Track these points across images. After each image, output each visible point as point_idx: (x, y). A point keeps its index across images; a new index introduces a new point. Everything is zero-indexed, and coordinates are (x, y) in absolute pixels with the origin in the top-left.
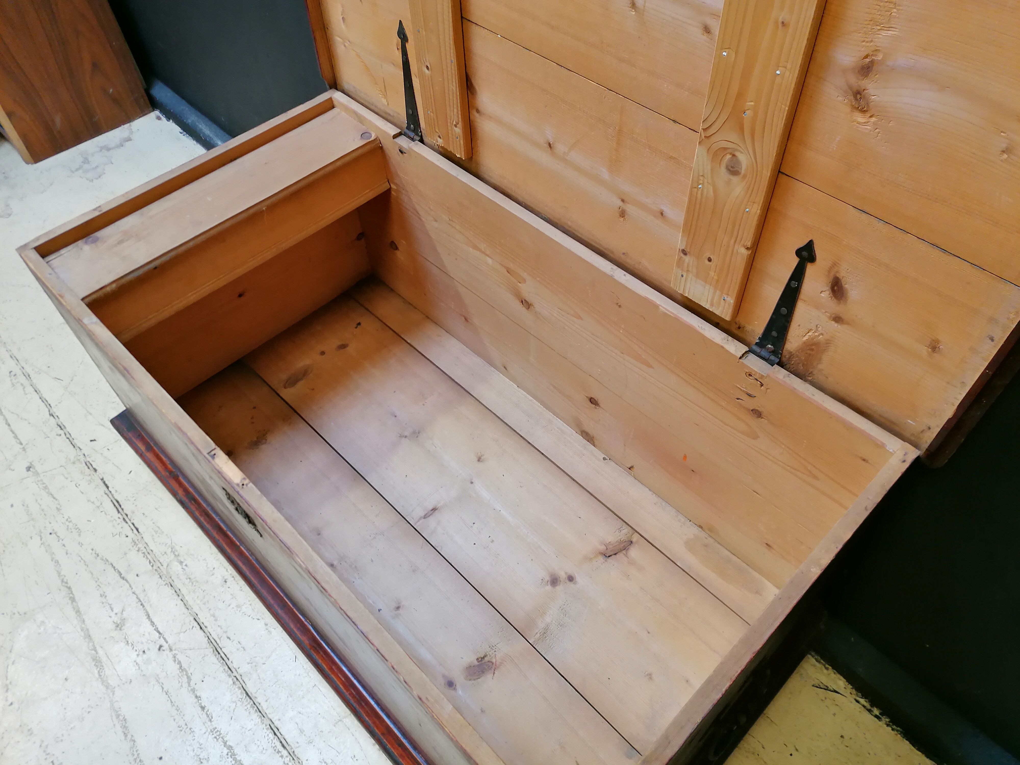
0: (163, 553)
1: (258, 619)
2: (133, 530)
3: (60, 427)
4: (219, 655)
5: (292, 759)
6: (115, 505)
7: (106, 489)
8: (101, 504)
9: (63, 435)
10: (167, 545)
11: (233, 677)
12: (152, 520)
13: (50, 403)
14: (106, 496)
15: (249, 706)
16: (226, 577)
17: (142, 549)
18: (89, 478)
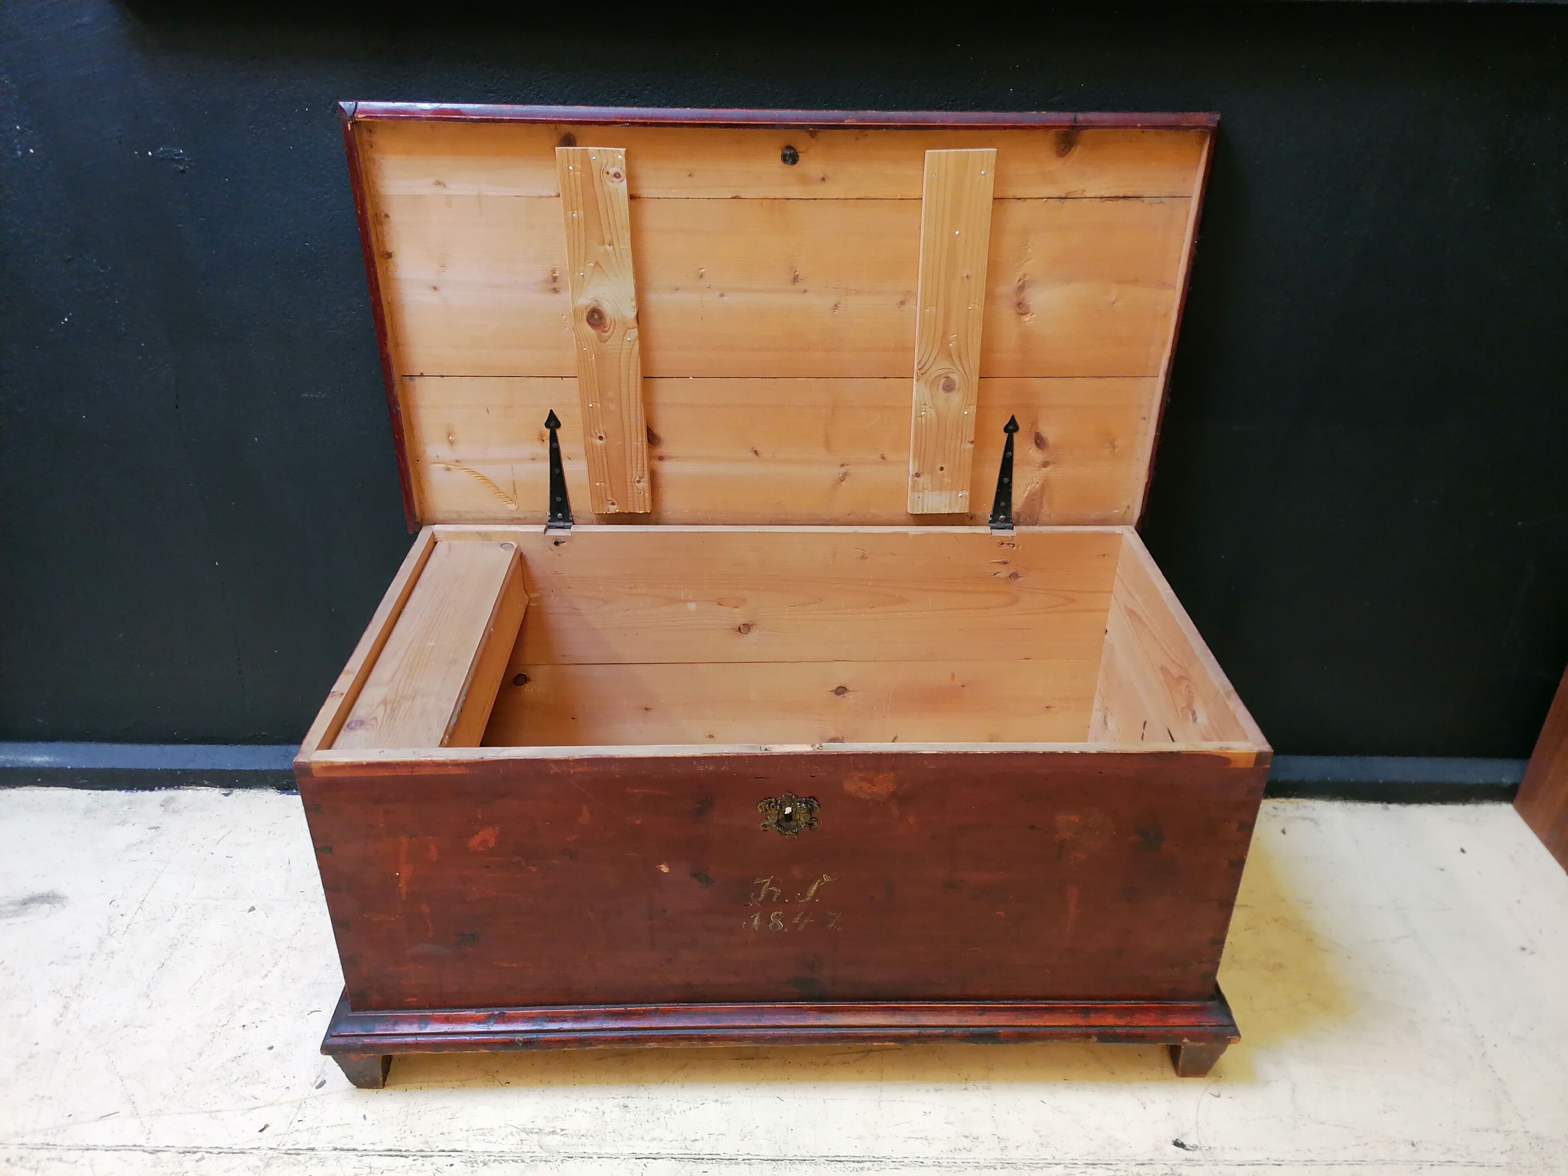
0: (520, 1143)
1: (703, 1104)
2: (450, 1156)
3: (189, 1152)
4: (705, 1160)
5: (879, 1162)
6: (391, 1156)
7: (356, 1153)
8: (371, 1168)
9: (206, 1155)
10: (514, 1133)
11: (743, 1162)
12: (461, 1130)
13: (132, 1144)
14: (364, 1158)
15: (789, 1166)
16: (621, 1104)
17: (487, 1160)
18: (315, 1161)
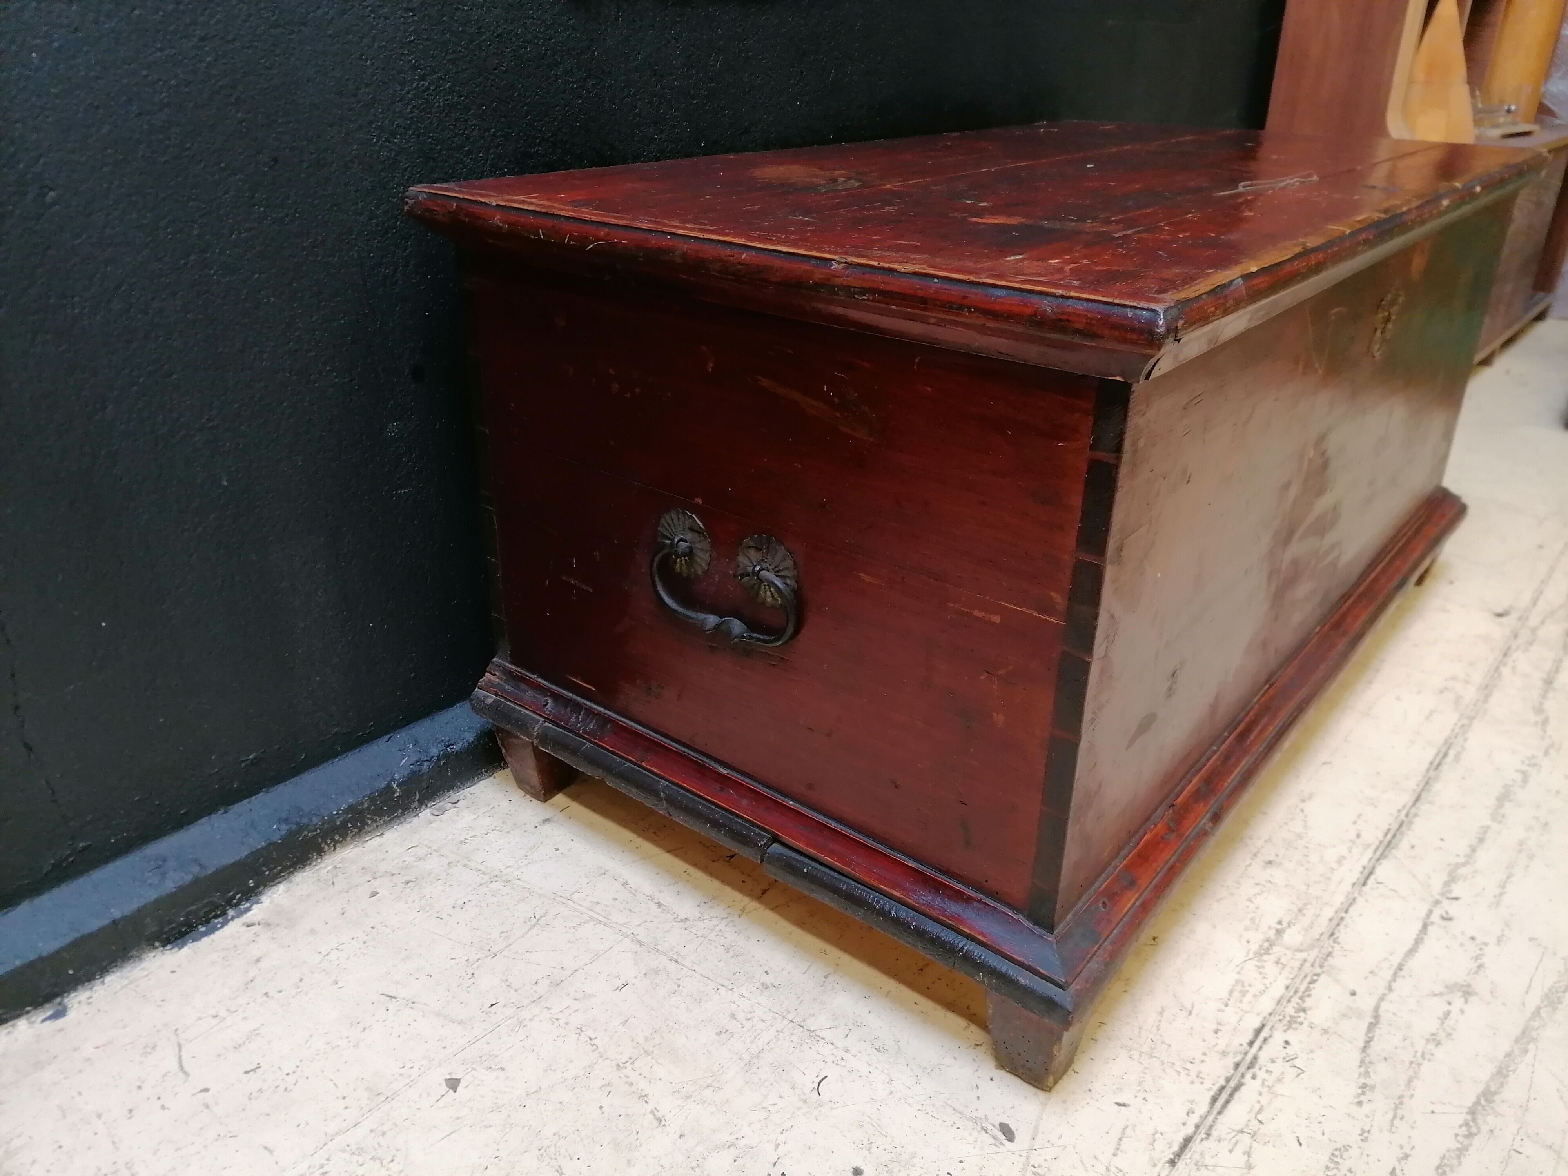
2: (1265, 1040)
5: (1452, 745)
6: (1227, 1102)
8: (1242, 1132)
10: (1259, 964)
14: (1215, 1133)
17: (1296, 1006)
